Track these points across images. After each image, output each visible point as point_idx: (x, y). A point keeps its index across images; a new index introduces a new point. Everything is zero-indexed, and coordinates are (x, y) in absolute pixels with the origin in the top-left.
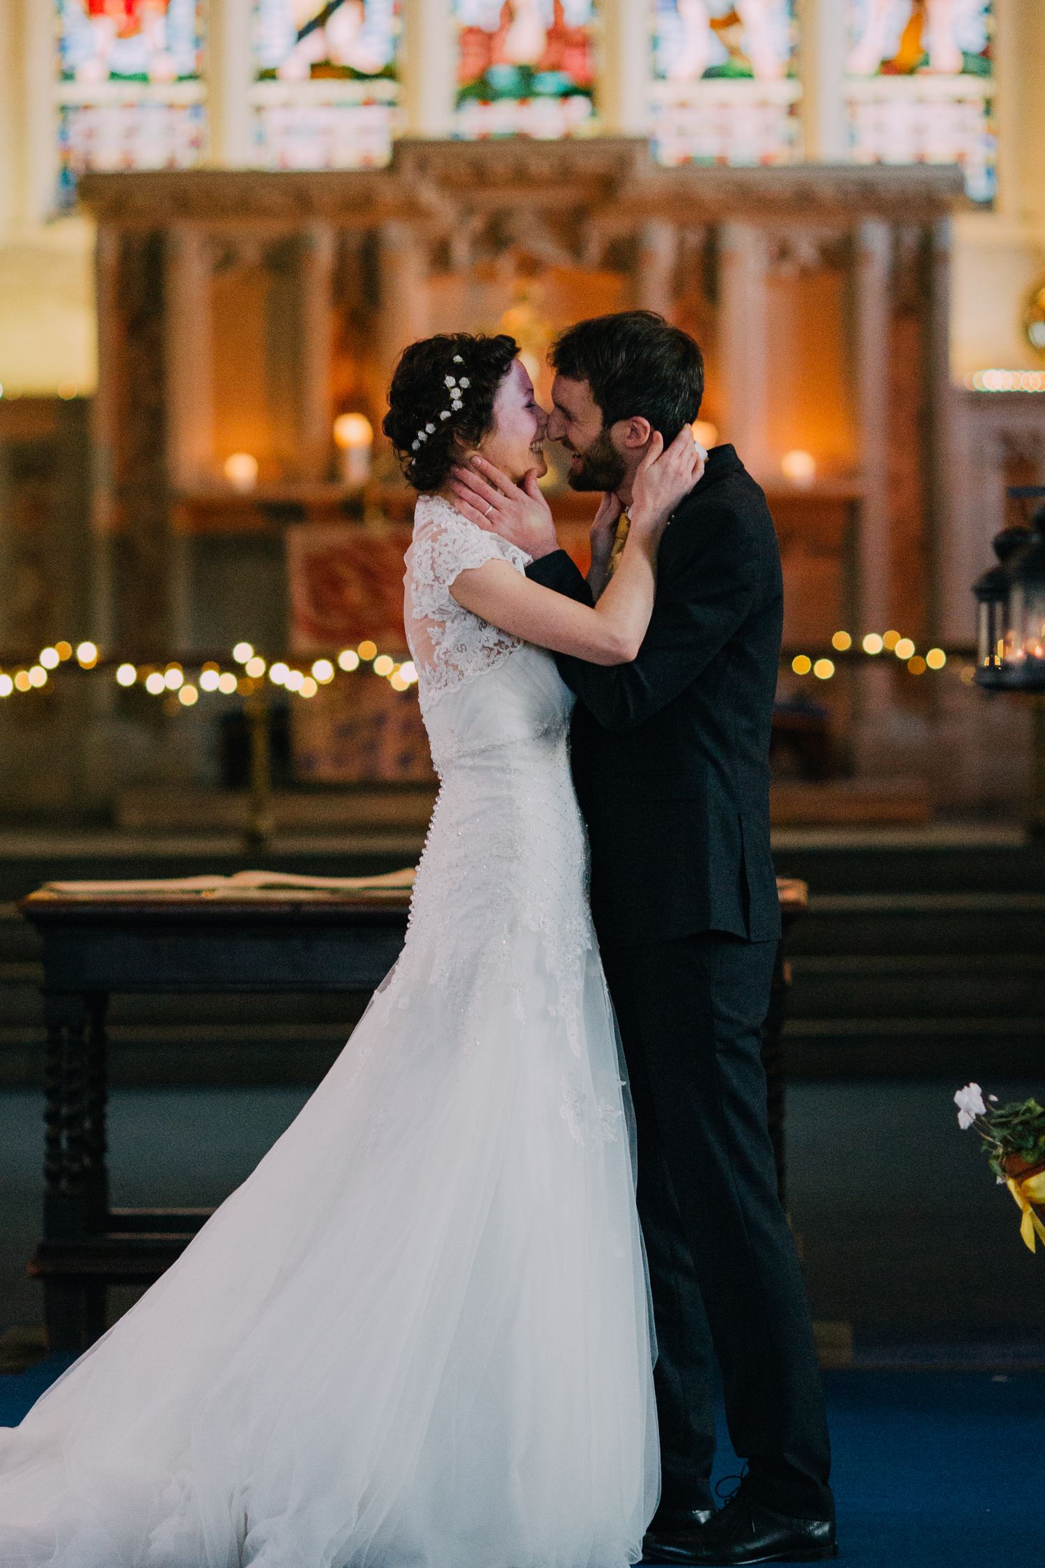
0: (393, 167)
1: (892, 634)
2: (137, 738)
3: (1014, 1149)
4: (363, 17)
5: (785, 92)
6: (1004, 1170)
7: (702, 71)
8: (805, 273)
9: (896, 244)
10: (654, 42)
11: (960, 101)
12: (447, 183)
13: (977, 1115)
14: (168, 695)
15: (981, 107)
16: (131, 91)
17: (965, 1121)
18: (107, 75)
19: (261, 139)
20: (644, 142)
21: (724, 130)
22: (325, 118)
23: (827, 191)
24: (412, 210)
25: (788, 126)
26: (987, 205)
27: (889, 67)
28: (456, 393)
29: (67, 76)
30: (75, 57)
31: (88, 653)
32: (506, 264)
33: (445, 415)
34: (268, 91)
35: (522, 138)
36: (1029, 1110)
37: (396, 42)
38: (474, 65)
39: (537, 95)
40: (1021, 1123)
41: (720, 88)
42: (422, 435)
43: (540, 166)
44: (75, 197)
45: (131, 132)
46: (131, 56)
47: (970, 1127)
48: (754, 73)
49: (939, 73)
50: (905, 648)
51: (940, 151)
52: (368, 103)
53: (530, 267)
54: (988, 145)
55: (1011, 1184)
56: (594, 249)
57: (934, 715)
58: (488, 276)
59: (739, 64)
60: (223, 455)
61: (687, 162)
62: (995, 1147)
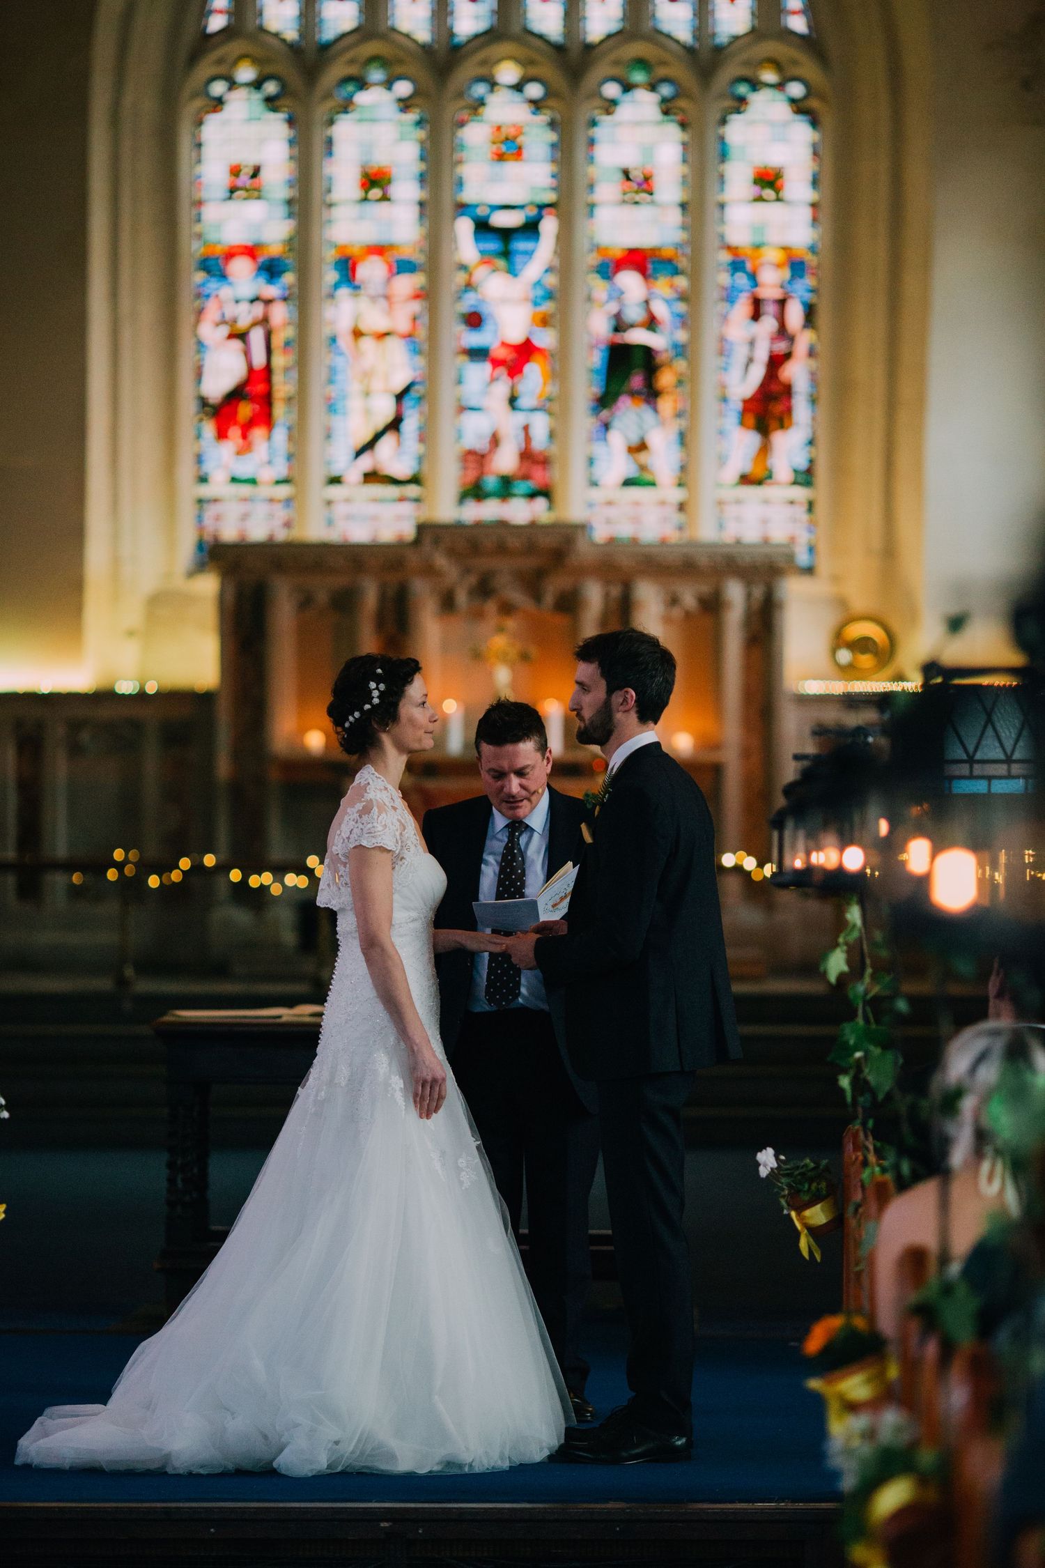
0: (417, 542)
1: (742, 853)
2: (241, 917)
3: (795, 1192)
4: (399, 443)
5: (677, 495)
6: (788, 1205)
7: (621, 480)
8: (688, 615)
9: (749, 596)
10: (591, 461)
11: (792, 503)
12: (452, 553)
13: (772, 1169)
14: (263, 889)
15: (806, 507)
16: (245, 490)
17: (764, 1172)
18: (229, 479)
19: (330, 523)
20: (583, 527)
21: (636, 520)
22: (373, 509)
23: (703, 561)
24: (429, 571)
25: (677, 518)
26: (809, 571)
27: (746, 480)
28: (376, 693)
29: (203, 479)
30: (209, 467)
31: (209, 860)
32: (491, 607)
33: (367, 707)
34: (335, 492)
35: (502, 524)
36: (806, 1165)
37: (420, 459)
38: (472, 475)
39: (515, 495)
40: (800, 1174)
41: (634, 493)
42: (351, 719)
43: (514, 542)
44: (207, 560)
45: (245, 517)
46: (245, 467)
47: (767, 1176)
48: (656, 483)
49: (778, 483)
50: (750, 863)
51: (779, 535)
52: (402, 499)
53: (507, 609)
54: (810, 531)
55: (793, 1214)
56: (549, 599)
57: (770, 907)
58: (478, 615)
59: (647, 477)
60: (303, 730)
61: (612, 541)
62: (783, 1190)
